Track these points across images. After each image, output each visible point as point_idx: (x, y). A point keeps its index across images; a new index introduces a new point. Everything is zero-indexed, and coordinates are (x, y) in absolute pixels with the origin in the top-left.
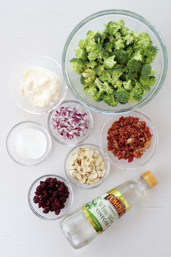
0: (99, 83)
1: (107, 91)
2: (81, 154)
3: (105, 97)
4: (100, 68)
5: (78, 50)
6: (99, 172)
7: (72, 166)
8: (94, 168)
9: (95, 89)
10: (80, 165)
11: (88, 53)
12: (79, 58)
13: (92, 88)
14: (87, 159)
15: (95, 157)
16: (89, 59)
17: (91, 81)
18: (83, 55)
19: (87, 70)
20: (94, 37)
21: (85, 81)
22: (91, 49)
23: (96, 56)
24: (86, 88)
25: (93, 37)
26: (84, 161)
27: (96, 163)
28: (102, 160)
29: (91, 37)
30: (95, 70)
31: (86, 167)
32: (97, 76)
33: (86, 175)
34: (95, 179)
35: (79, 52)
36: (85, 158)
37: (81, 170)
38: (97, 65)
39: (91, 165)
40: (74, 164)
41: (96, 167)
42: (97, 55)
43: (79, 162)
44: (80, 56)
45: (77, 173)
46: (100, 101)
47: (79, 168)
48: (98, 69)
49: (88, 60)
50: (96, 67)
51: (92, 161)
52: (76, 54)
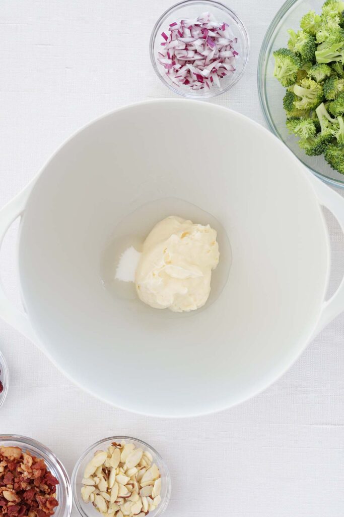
0: (324, 116)
1: (337, 136)
2: (113, 455)
3: (330, 149)
4: (335, 84)
5: (297, 33)
6: (145, 500)
7: (89, 478)
8: (137, 490)
9: (313, 128)
10: (107, 479)
11: (317, 45)
12: (295, 51)
13: (306, 122)
14: (125, 467)
15: (142, 467)
16: (318, 58)
17: (308, 107)
18: (306, 46)
19: (307, 81)
20: (339, 13)
21: (294, 103)
22: (327, 37)
23: (333, 56)
24: (292, 118)
25: (337, 12)
26: (118, 472)
27: (143, 480)
28: (158, 476)
29: (332, 13)
30: (323, 86)
31: (119, 486)
32: (324, 100)
33: (116, 502)
34: (135, 515)
35: (299, 38)
36: (121, 465)
37: (108, 490)
38: (331, 75)
39: (131, 482)
40: (95, 473)
41: (140, 488)
42: (338, 53)
43: (107, 472)
44: (299, 47)
45: (98, 494)
46: (316, 154)
47: (103, 485)
48: (330, 84)
49: (313, 61)
50: (326, 79)
51: (135, 474)
52: (290, 42)
